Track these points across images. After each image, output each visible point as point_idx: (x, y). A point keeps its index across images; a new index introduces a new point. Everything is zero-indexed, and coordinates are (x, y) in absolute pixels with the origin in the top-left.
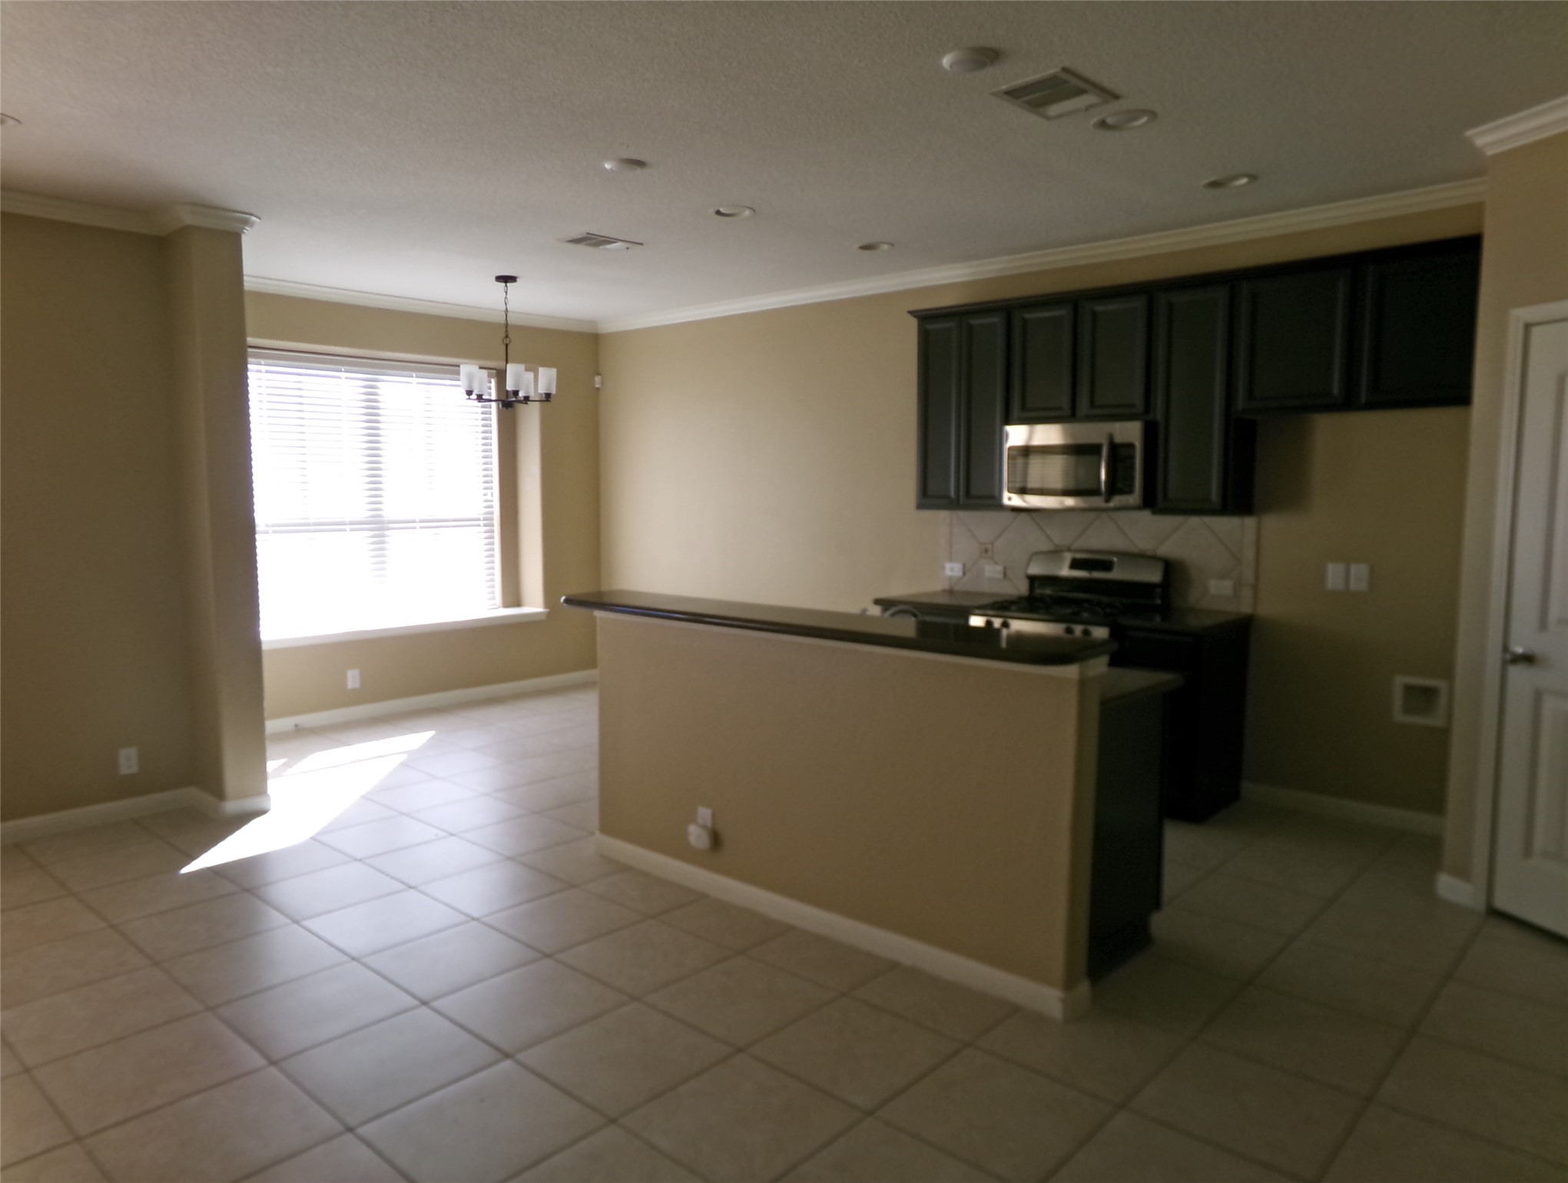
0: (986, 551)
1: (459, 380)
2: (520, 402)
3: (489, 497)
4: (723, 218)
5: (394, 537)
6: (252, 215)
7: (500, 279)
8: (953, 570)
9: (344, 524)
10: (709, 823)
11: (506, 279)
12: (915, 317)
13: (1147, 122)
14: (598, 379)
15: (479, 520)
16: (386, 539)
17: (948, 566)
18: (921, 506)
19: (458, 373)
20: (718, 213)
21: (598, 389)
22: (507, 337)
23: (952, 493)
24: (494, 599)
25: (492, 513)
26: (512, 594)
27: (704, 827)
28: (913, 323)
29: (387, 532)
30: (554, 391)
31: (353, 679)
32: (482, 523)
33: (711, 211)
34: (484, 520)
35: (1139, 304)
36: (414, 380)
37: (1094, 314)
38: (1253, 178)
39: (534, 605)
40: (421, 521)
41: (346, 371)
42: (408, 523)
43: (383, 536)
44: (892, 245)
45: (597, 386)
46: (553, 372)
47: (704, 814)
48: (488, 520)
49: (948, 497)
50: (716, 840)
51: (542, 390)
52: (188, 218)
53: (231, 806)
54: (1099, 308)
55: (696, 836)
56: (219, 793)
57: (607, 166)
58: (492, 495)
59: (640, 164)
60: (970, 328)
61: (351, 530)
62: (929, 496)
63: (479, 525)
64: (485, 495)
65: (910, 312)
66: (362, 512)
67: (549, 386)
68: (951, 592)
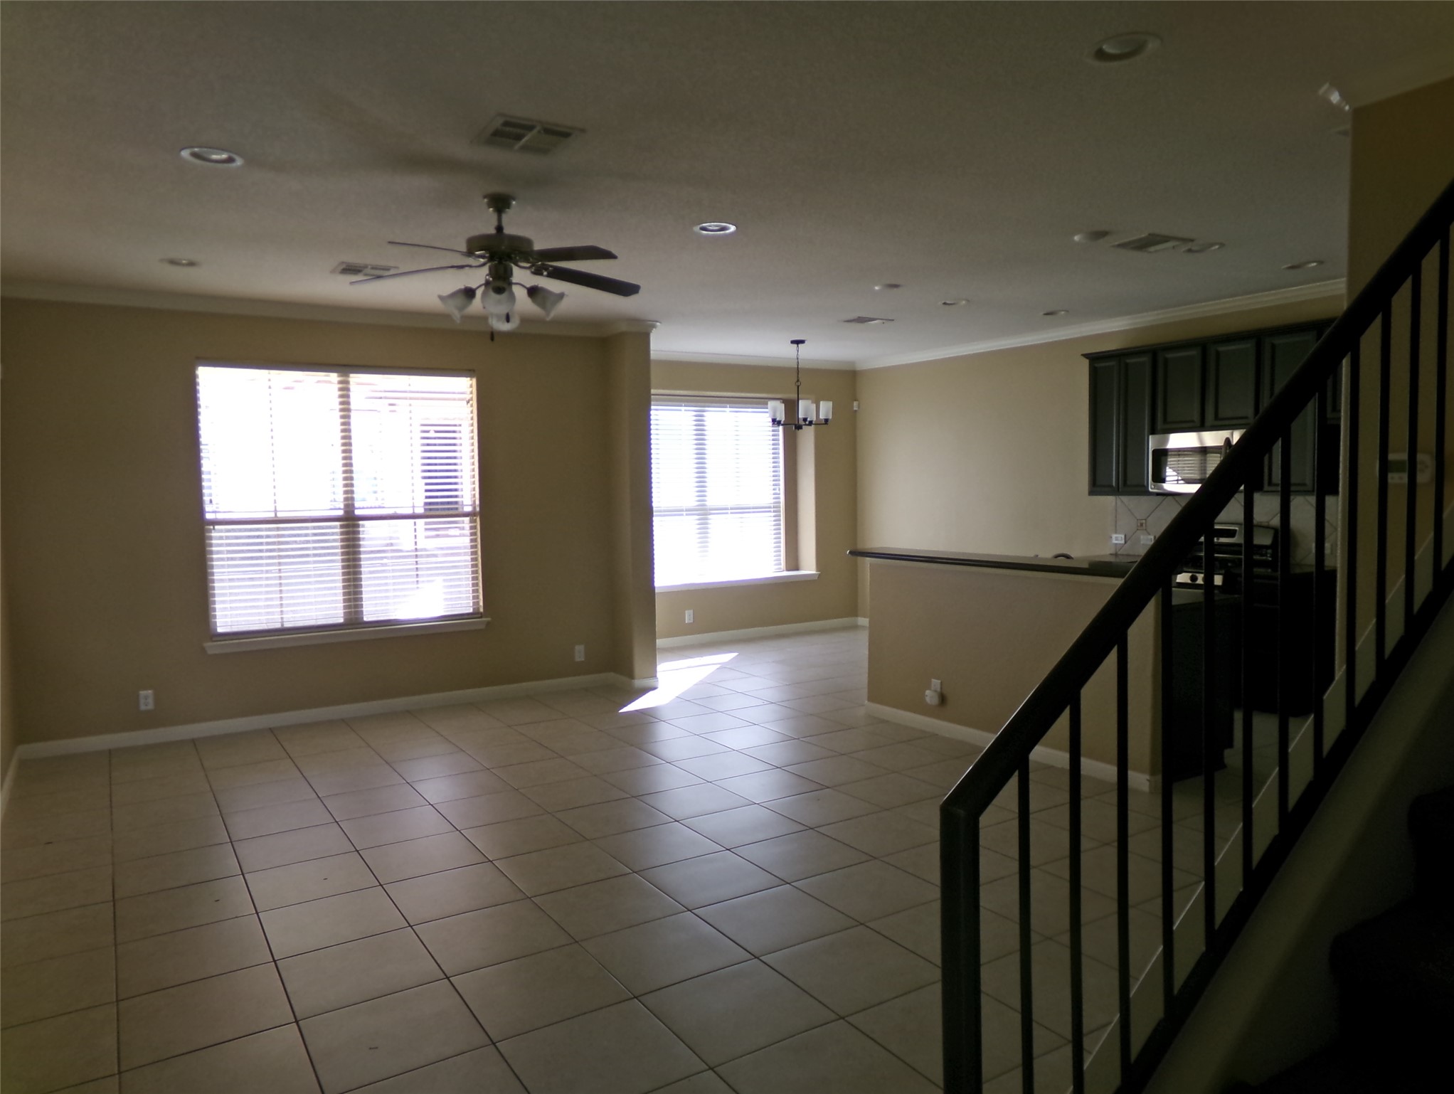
0: (1142, 525)
1: (767, 408)
2: (806, 425)
3: (777, 491)
4: (947, 306)
5: (714, 520)
6: (657, 322)
7: (793, 342)
8: (1118, 539)
9: (682, 511)
10: (939, 690)
11: (798, 342)
12: (1087, 358)
13: (1218, 248)
14: (855, 404)
15: (770, 507)
16: (709, 521)
17: (1114, 536)
18: (1092, 493)
19: (767, 404)
20: (945, 304)
21: (856, 411)
22: (798, 381)
23: (1114, 484)
24: (780, 564)
25: (779, 503)
26: (793, 560)
27: (936, 691)
28: (1086, 362)
29: (709, 517)
30: (830, 417)
31: (688, 617)
32: (772, 510)
33: (940, 303)
34: (774, 507)
35: (1249, 346)
36: (728, 409)
37: (1218, 353)
38: (1321, 262)
39: (809, 568)
40: (731, 509)
41: (685, 406)
42: (722, 510)
43: (707, 519)
44: (1068, 311)
45: (855, 409)
46: (830, 404)
47: (936, 683)
48: (777, 507)
49: (1111, 486)
50: (943, 699)
51: (822, 416)
52: (624, 328)
53: (638, 683)
54: (1222, 349)
55: (930, 697)
56: (630, 674)
57: (877, 288)
58: (779, 490)
59: (896, 286)
60: (1127, 365)
61: (687, 515)
62: (1097, 486)
63: (770, 512)
64: (774, 489)
65: (1082, 355)
66: (692, 502)
67: (827, 414)
68: (1116, 555)
